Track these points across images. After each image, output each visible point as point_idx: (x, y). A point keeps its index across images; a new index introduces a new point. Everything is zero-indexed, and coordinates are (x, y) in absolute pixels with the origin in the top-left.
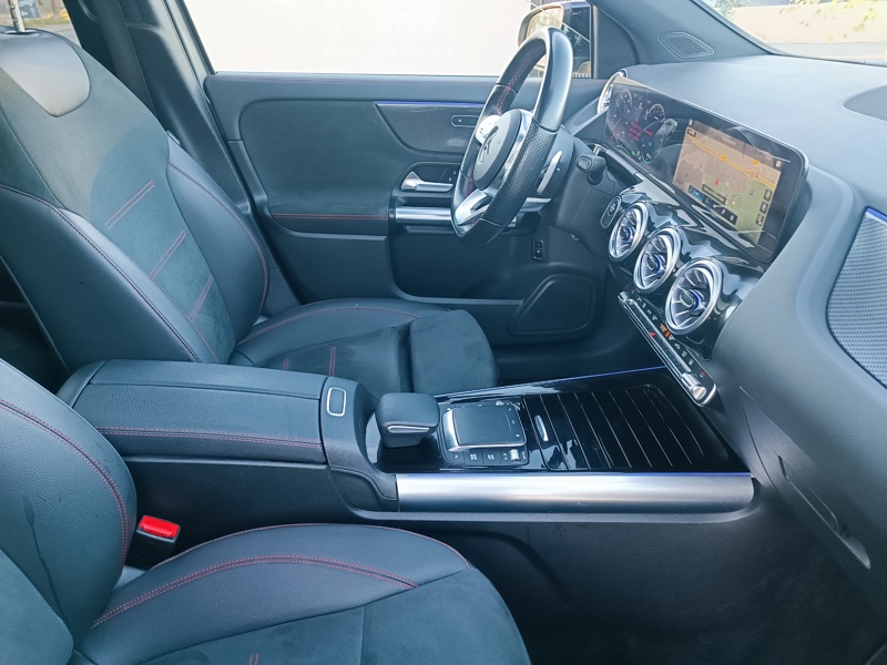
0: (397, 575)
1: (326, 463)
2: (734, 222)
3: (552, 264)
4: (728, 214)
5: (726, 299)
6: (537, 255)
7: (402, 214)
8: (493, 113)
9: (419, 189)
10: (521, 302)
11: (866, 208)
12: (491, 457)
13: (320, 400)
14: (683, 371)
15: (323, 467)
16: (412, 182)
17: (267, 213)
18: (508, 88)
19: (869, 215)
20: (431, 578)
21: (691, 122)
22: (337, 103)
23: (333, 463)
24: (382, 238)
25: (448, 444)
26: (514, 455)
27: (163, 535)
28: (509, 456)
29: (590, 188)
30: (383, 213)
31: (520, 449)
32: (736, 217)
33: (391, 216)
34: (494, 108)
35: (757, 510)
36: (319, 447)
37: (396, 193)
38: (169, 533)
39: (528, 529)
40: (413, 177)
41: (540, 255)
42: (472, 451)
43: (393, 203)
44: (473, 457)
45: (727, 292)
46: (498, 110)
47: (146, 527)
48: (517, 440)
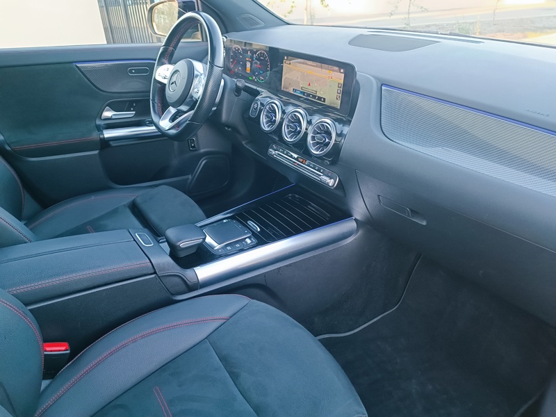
0: (218, 317)
1: (155, 273)
2: (324, 101)
3: (202, 151)
4: (320, 98)
5: (340, 135)
6: (192, 147)
7: (108, 134)
8: (163, 64)
9: (114, 117)
10: (190, 177)
11: (382, 85)
12: (238, 245)
13: (134, 240)
14: (320, 176)
15: (153, 276)
16: (108, 114)
17: (8, 148)
18: (171, 48)
19: (383, 88)
20: (235, 311)
21: (286, 58)
22: (47, 66)
23: (159, 271)
24: (96, 152)
25: (212, 247)
26: (248, 241)
27: (60, 351)
28: (246, 242)
29: (236, 98)
30: (95, 136)
31: (249, 238)
32: (324, 99)
33: (101, 136)
34: (164, 60)
35: (360, 233)
36: (150, 264)
37: (98, 122)
38: (64, 348)
39: (265, 276)
40: (108, 110)
41: (194, 147)
42: (227, 245)
43: (100, 129)
44: (229, 248)
45: (339, 132)
46: (166, 62)
47: (48, 349)
48: (246, 234)
